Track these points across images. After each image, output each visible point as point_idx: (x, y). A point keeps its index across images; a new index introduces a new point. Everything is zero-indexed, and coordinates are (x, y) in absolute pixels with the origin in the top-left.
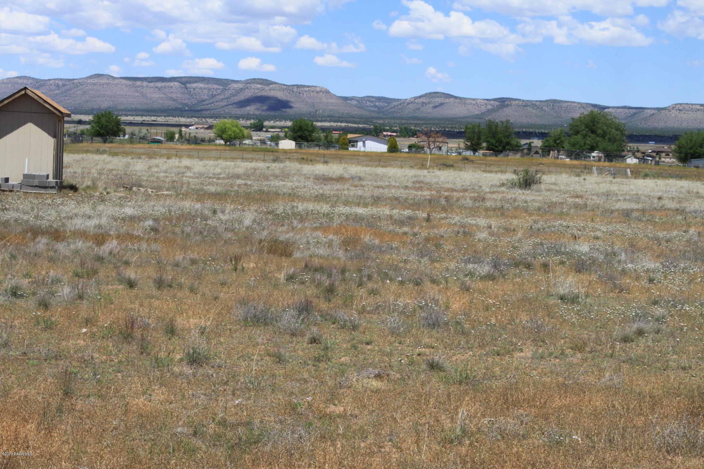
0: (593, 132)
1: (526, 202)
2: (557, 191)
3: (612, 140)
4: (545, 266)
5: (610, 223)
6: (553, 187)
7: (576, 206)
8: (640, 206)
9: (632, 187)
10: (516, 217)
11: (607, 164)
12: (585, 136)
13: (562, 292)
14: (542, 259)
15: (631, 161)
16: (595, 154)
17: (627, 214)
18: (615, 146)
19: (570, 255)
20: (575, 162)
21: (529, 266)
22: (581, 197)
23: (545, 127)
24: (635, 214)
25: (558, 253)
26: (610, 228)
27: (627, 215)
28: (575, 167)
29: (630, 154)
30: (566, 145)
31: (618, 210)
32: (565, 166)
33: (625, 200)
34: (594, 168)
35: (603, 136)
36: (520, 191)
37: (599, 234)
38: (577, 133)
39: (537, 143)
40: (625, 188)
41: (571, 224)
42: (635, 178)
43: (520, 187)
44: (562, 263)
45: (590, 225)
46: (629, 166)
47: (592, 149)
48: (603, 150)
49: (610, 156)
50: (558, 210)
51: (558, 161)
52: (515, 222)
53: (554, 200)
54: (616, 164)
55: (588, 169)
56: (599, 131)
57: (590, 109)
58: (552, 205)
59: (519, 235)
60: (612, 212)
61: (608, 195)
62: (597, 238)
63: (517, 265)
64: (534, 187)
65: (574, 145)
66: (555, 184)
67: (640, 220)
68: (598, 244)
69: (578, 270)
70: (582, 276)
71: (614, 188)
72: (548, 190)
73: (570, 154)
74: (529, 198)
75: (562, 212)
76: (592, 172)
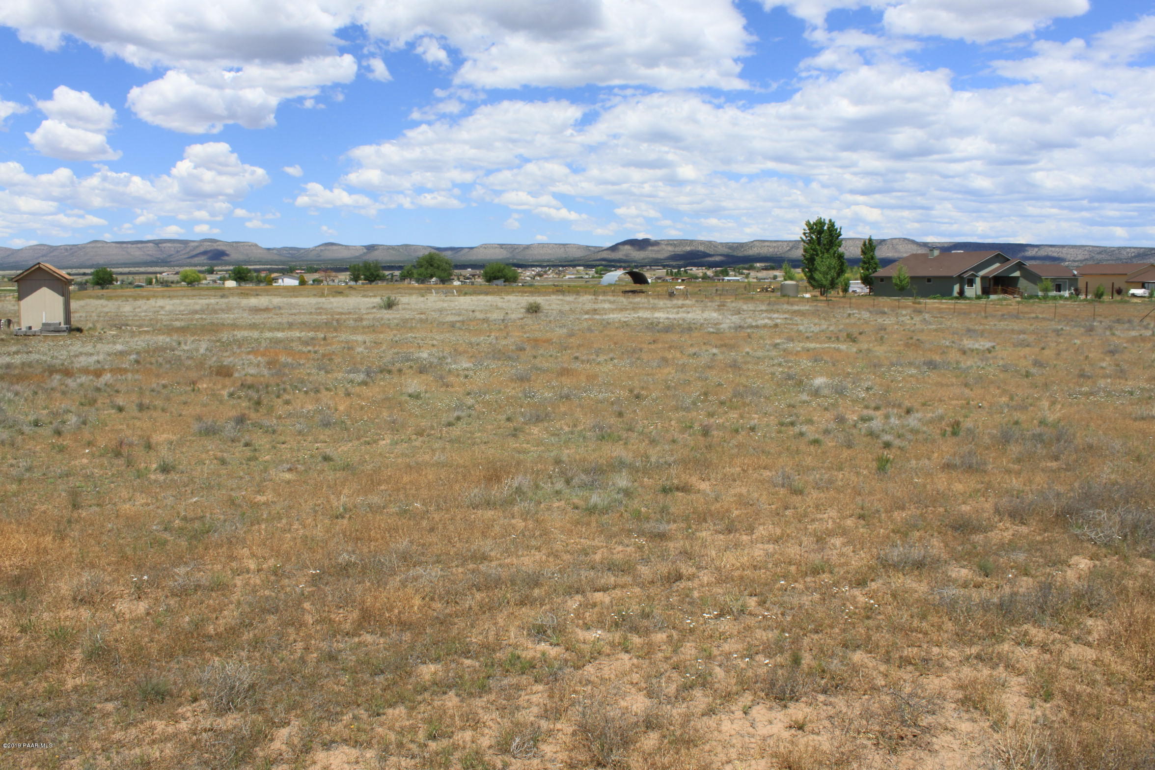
0: (432, 265)
1: (389, 320)
2: (409, 309)
3: (444, 270)
4: (400, 371)
5: (442, 332)
6: (406, 306)
7: (421, 320)
8: (460, 318)
9: (457, 303)
10: (382, 332)
11: (441, 286)
12: (426, 269)
13: (410, 392)
14: (398, 365)
15: (456, 283)
16: (434, 279)
17: (452, 325)
18: (446, 274)
19: (416, 360)
20: (422, 286)
21: (389, 372)
22: (424, 313)
23: (402, 262)
24: (458, 325)
25: (408, 360)
26: (442, 336)
27: (453, 327)
28: (421, 289)
29: (456, 278)
30: (416, 276)
31: (447, 322)
32: (414, 288)
33: (452, 314)
34: (433, 291)
35: (438, 268)
36: (385, 312)
37: (435, 342)
38: (421, 266)
39: (397, 273)
40: (452, 304)
41: (417, 335)
42: (459, 296)
43: (386, 308)
44: (411, 367)
45: (430, 335)
46: (455, 287)
47: (432, 277)
48: (439, 277)
49: (443, 281)
50: (409, 325)
51: (411, 286)
52: (382, 336)
53: (407, 317)
54: (447, 285)
55: (429, 290)
56: (435, 265)
57: (429, 250)
58: (405, 321)
59: (384, 347)
60: (444, 324)
61: (441, 311)
62: (433, 346)
63: (381, 372)
64: (394, 308)
65: (420, 275)
66: (408, 304)
67: (461, 329)
68: (434, 350)
69: (421, 372)
70: (424, 377)
71: (445, 305)
72: (404, 309)
73: (418, 281)
74: (391, 317)
75: (412, 326)
76: (432, 293)
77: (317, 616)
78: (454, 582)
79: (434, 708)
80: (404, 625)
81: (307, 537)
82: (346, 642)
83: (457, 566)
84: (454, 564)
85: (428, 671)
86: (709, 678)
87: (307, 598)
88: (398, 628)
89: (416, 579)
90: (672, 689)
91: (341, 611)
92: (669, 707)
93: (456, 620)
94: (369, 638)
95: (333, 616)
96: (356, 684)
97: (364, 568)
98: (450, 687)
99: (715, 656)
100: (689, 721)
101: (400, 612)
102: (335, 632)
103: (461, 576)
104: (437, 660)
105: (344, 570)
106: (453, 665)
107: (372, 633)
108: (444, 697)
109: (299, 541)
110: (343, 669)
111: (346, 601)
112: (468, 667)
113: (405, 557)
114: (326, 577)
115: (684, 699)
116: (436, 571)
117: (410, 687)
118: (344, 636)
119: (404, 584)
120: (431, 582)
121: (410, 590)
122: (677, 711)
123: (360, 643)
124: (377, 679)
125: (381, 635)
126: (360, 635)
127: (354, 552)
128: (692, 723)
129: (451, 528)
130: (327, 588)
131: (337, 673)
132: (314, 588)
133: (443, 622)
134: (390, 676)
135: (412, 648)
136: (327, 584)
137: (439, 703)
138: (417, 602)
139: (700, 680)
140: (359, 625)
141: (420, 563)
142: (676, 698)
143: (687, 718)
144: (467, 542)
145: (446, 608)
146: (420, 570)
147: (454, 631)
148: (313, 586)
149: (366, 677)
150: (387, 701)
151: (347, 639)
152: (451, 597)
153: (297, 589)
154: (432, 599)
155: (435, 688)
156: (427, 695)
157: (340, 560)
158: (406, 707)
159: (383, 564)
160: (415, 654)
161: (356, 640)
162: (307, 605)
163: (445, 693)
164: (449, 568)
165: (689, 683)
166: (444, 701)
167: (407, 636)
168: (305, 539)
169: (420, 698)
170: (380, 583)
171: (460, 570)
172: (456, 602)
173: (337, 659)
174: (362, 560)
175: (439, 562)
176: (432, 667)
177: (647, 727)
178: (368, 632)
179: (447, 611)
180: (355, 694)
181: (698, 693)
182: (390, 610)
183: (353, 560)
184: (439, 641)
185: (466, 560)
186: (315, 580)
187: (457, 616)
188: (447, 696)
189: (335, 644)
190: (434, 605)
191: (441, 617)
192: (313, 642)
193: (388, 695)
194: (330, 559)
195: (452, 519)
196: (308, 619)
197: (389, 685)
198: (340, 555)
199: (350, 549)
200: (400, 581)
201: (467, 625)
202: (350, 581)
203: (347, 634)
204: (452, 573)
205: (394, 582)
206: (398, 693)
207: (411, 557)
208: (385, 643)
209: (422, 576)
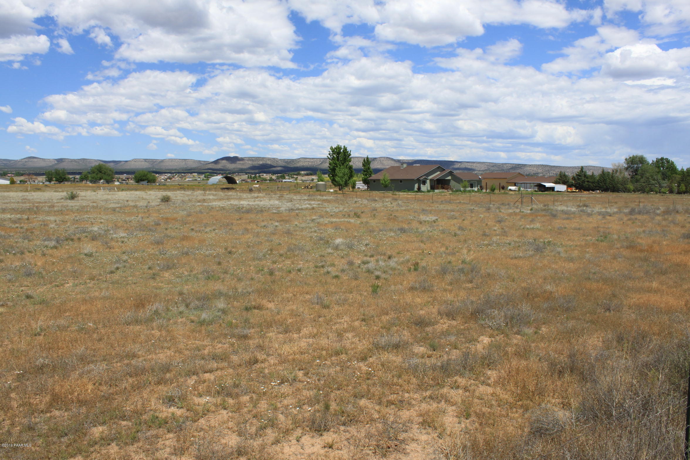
0: (101, 172)
1: (72, 207)
2: (85, 200)
3: (109, 175)
4: (79, 239)
5: (107, 214)
6: (84, 198)
7: (93, 207)
8: (119, 205)
9: (117, 196)
10: (67, 215)
11: (107, 185)
12: (97, 174)
13: (86, 252)
14: (78, 235)
15: (117, 183)
16: (102, 181)
17: (114, 210)
18: (110, 178)
19: (90, 232)
20: (94, 185)
21: (72, 240)
22: (95, 202)
23: (80, 169)
24: (117, 209)
25: (84, 232)
26: (107, 217)
27: (114, 211)
28: (94, 187)
29: (116, 180)
30: (90, 179)
31: (111, 208)
32: (89, 187)
33: (114, 203)
35: (105, 174)
36: (70, 201)
37: (102, 221)
38: (94, 173)
39: (78, 177)
40: (114, 197)
41: (91, 216)
42: (118, 191)
43: (70, 199)
44: (86, 237)
45: (99, 216)
46: (116, 186)
47: (100, 179)
48: (105, 180)
49: (108, 182)
50: (85, 210)
51: (87, 185)
52: (67, 217)
53: (84, 205)
54: (110, 185)
55: (99, 188)
56: (103, 172)
57: (99, 162)
58: (83, 207)
59: (69, 224)
60: (108, 209)
61: (106, 201)
62: (101, 223)
63: (67, 240)
64: (76, 199)
65: (93, 178)
66: (85, 196)
67: (119, 212)
68: (102, 226)
69: (93, 240)
70: (95, 242)
71: (109, 197)
72: (82, 200)
73: (91, 182)
74: (73, 205)
75: (87, 211)
76: (100, 189)
77: (21, 402)
78: (114, 373)
79: (101, 455)
80: (81, 403)
81: (14, 349)
82: (41, 417)
83: (117, 362)
84: (114, 361)
85: (97, 431)
86: (276, 422)
87: (14, 390)
88: (78, 405)
89: (89, 372)
90: (253, 429)
91: (38, 397)
92: (251, 441)
93: (116, 397)
94: (57, 413)
95: (32, 401)
96: (48, 444)
97: (54, 367)
98: (112, 440)
99: (279, 408)
100: (264, 448)
101: (78, 395)
102: (33, 411)
103: (119, 368)
104: (104, 423)
105: (41, 369)
106: (115, 426)
107: (59, 409)
108: (108, 447)
109: (8, 352)
110: (38, 436)
111: (41, 390)
112: (124, 426)
113: (82, 359)
114: (28, 375)
115: (261, 435)
116: (104, 366)
117: (85, 442)
118: (39, 414)
119: (81, 376)
120: (100, 373)
121: (85, 380)
122: (256, 443)
123: (51, 417)
124: (63, 440)
125: (66, 411)
126: (51, 412)
127: (47, 357)
128: (266, 450)
129: (113, 338)
130: (28, 382)
131: (35, 439)
132: (19, 383)
133: (108, 398)
134: (72, 437)
135: (87, 417)
136: (28, 379)
137: (105, 451)
138: (90, 387)
139: (270, 423)
140: (50, 405)
141: (92, 362)
142: (256, 435)
143: (263, 447)
144: (123, 346)
145: (109, 389)
146: (92, 366)
147: (115, 404)
148: (18, 381)
149: (55, 439)
150: (69, 454)
151: (42, 415)
152: (112, 382)
153: (6, 385)
154: (100, 384)
155: (103, 442)
156: (97, 447)
157: (37, 364)
158: (82, 456)
159: (67, 364)
160: (89, 421)
161: (48, 415)
162: (13, 395)
163: (109, 444)
164: (112, 363)
165: (263, 425)
166: (109, 450)
167: (83, 410)
168: (12, 351)
169: (92, 449)
170: (65, 376)
171: (119, 364)
172: (116, 385)
173: (34, 429)
174: (52, 362)
175: (105, 360)
176: (100, 428)
177: (239, 455)
178: (57, 409)
179: (111, 391)
180: (47, 451)
181: (269, 431)
182: (72, 393)
183: (46, 362)
184: (105, 411)
185: (123, 358)
186: (19, 377)
187: (117, 394)
188: (110, 446)
189: (33, 419)
190: (101, 388)
191: (106, 395)
192: (17, 419)
193: (70, 450)
194: (30, 363)
195: (113, 333)
196: (15, 404)
197: (71, 443)
198: (37, 360)
199: (44, 355)
200: (79, 374)
201: (123, 399)
202: (44, 377)
203: (42, 411)
204: (113, 367)
205: (75, 375)
206: (77, 447)
207: (86, 358)
208: (68, 415)
209: (93, 370)
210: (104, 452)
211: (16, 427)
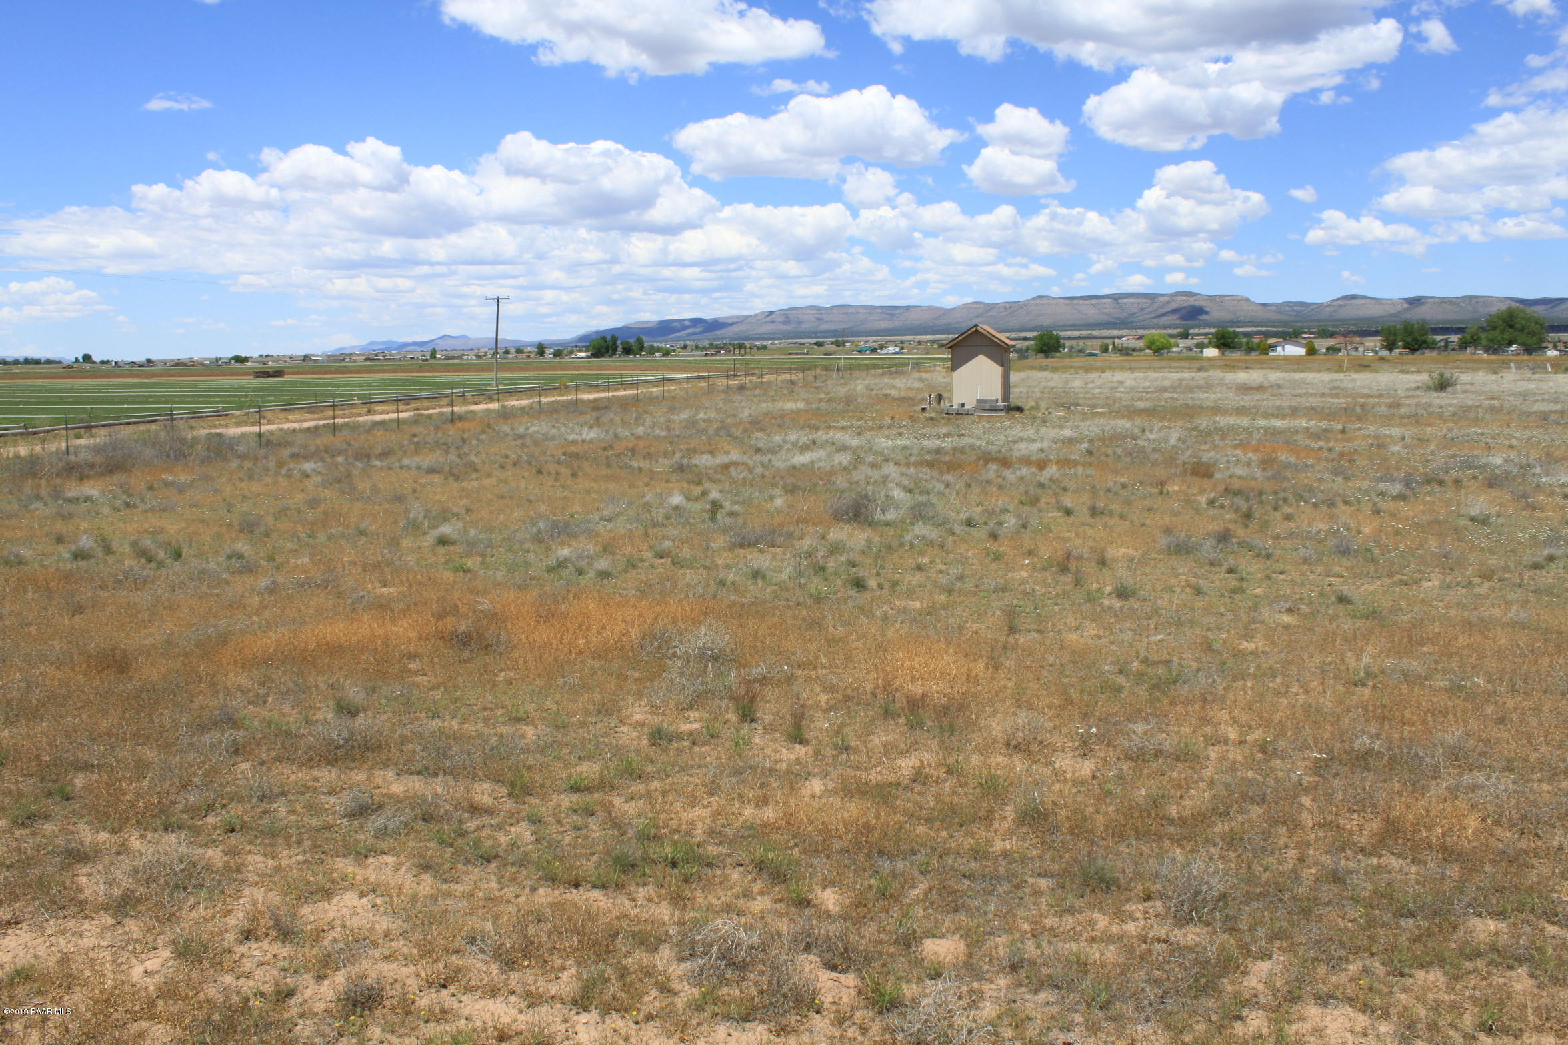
0: (1511, 326)
1: (1441, 407)
2: (1473, 392)
3: (1532, 334)
4: (1457, 482)
5: (1526, 428)
6: (1468, 387)
7: (1492, 409)
8: (1558, 407)
9: (1551, 384)
10: (1429, 425)
11: (1526, 357)
12: (1503, 331)
13: (1472, 513)
14: (1454, 474)
15: (1552, 353)
16: (1514, 347)
17: (1544, 417)
18: (1534, 340)
19: (1483, 468)
20: (1493, 357)
21: (1441, 483)
22: (1497, 399)
23: (1462, 321)
24: (1553, 417)
25: (1470, 467)
26: (1527, 433)
27: (1545, 419)
28: (1492, 362)
29: (1550, 345)
30: (1484, 342)
31: (1535, 412)
32: (1482, 361)
33: (1543, 400)
34: (1512, 365)
35: (1522, 330)
36: (1435, 394)
37: (1514, 442)
38: (1494, 328)
39: (1455, 338)
40: (1544, 386)
41: (1485, 431)
42: (1556, 373)
43: (1436, 390)
44: (1475, 477)
45: (1506, 431)
46: (1549, 360)
47: (1510, 343)
48: (1522, 344)
49: (1529, 350)
50: (1472, 415)
51: (1476, 357)
52: (1429, 430)
53: (1470, 403)
54: (1535, 357)
55: (1505, 364)
56: (1518, 326)
57: (1508, 302)
58: (1467, 409)
59: (1433, 447)
60: (1529, 414)
61: (1525, 395)
62: (1511, 447)
63: (1428, 482)
64: (1450, 389)
65: (1491, 340)
66: (1472, 384)
67: (1558, 423)
68: (1512, 454)
69: (1491, 485)
70: (1495, 492)
71: (1532, 386)
72: (1465, 392)
73: (1487, 349)
74: (1444, 402)
75: (1477, 417)
76: (1510, 368)
77: (1320, 819)
78: (1534, 804)
79: (1490, 985)
80: (1450, 854)
81: (1310, 706)
82: (1359, 861)
83: (1540, 781)
84: (1535, 777)
85: (1485, 928)
87: (1306, 791)
88: (1440, 856)
89: (1474, 788)
91: (1355, 816)
93: (1535, 862)
94: (1394, 863)
95: (1341, 822)
96: (1371, 923)
97: (1393, 760)
98: (1520, 961)
101: (1444, 835)
102: (1343, 845)
103: (1547, 797)
104: (1500, 915)
105: (1363, 759)
106: (1527, 929)
107: (1400, 856)
108: (1508, 974)
109: (1299, 709)
110: (1352, 898)
111: (1362, 804)
112: (1553, 937)
113: (1456, 755)
114: (1335, 767)
116: (1506, 783)
117: (1454, 946)
118: (1356, 853)
119: (1454, 792)
120: (1497, 797)
121: (1462, 804)
123: (1379, 866)
124: (1403, 923)
125: (1413, 862)
126: (1380, 856)
127: (1378, 736)
129: (1534, 722)
130: (1336, 782)
131: (1344, 902)
132: (1317, 779)
133: (1515, 860)
134: (1424, 924)
135: (1460, 889)
136: (1336, 775)
137: (1501, 980)
138: (1472, 823)
140: (1380, 841)
141: (1480, 767)
144: (1559, 748)
145: (1519, 840)
146: (1479, 777)
147: (1532, 877)
148: (1316, 774)
149: (1387, 917)
150: (1416, 957)
151: (1360, 857)
152: (1528, 824)
153: (1292, 775)
154: (1497, 823)
155: (1495, 956)
156: (1480, 963)
157: (1356, 745)
158: (1446, 974)
159: (1421, 759)
160: (1466, 900)
161: (1375, 861)
162: (1306, 801)
163: (1510, 968)
164: (1528, 781)
166: (1510, 979)
167: (1453, 871)
168: (1307, 709)
169: (1468, 965)
170: (1416, 788)
171: (1546, 787)
172: (1537, 835)
173: (1344, 883)
174: (1389, 749)
175: (1511, 770)
176: (1492, 925)
178: (1393, 853)
179: (1523, 845)
180: (1369, 937)
182: (1430, 828)
183: (1376, 747)
184: (1504, 888)
185: (1556, 774)
186: (1318, 768)
187: (1537, 856)
188: (1512, 973)
189: (1343, 862)
190: (1498, 831)
191: (1511, 852)
192: (1311, 852)
193: (1418, 949)
194: (1343, 741)
195: (1537, 710)
196: (1307, 819)
197: (1421, 935)
198: (1357, 737)
199: (1373, 731)
200: (1447, 788)
201: (1553, 872)
202: (1371, 776)
203: (1362, 850)
204: (1531, 790)
205: (1438, 789)
206: (1434, 950)
207: (1466, 757)
208: (1418, 874)
209: (1481, 786)
210: (1498, 980)
211: (1310, 868)
